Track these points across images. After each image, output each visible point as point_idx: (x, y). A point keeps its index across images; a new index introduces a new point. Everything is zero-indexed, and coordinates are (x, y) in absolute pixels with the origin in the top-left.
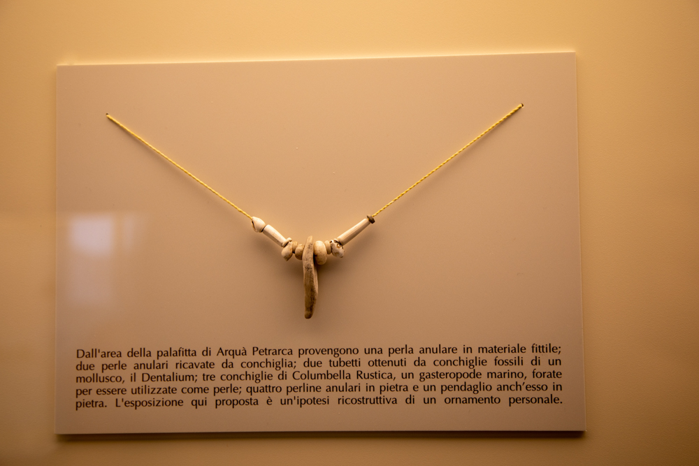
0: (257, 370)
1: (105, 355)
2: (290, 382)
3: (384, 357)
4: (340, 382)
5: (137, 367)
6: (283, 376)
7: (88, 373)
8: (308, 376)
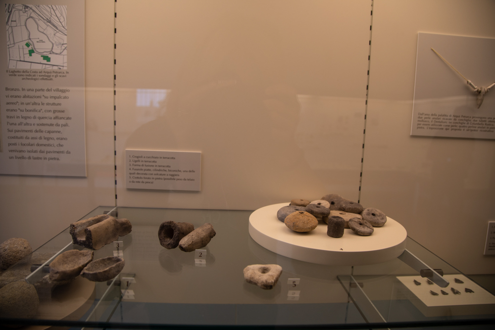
0: (462, 122)
1: (425, 115)
2: (469, 125)
3: (492, 120)
4: (481, 126)
5: (433, 119)
6: (468, 123)
7: (421, 119)
8: (474, 124)
